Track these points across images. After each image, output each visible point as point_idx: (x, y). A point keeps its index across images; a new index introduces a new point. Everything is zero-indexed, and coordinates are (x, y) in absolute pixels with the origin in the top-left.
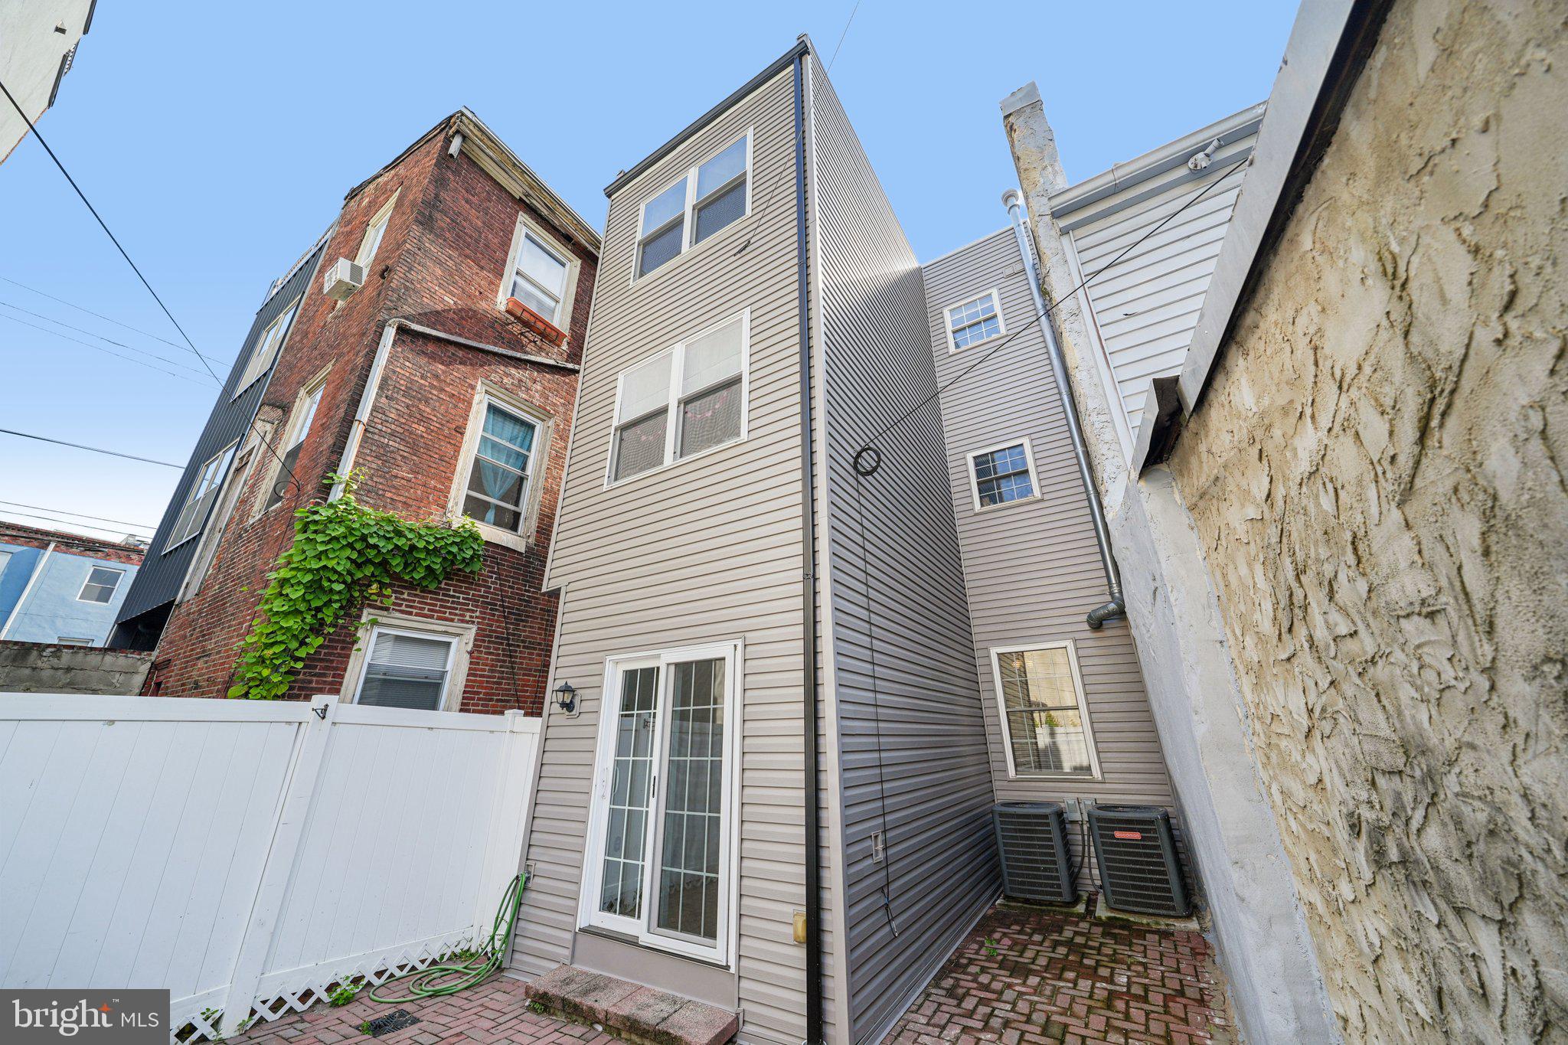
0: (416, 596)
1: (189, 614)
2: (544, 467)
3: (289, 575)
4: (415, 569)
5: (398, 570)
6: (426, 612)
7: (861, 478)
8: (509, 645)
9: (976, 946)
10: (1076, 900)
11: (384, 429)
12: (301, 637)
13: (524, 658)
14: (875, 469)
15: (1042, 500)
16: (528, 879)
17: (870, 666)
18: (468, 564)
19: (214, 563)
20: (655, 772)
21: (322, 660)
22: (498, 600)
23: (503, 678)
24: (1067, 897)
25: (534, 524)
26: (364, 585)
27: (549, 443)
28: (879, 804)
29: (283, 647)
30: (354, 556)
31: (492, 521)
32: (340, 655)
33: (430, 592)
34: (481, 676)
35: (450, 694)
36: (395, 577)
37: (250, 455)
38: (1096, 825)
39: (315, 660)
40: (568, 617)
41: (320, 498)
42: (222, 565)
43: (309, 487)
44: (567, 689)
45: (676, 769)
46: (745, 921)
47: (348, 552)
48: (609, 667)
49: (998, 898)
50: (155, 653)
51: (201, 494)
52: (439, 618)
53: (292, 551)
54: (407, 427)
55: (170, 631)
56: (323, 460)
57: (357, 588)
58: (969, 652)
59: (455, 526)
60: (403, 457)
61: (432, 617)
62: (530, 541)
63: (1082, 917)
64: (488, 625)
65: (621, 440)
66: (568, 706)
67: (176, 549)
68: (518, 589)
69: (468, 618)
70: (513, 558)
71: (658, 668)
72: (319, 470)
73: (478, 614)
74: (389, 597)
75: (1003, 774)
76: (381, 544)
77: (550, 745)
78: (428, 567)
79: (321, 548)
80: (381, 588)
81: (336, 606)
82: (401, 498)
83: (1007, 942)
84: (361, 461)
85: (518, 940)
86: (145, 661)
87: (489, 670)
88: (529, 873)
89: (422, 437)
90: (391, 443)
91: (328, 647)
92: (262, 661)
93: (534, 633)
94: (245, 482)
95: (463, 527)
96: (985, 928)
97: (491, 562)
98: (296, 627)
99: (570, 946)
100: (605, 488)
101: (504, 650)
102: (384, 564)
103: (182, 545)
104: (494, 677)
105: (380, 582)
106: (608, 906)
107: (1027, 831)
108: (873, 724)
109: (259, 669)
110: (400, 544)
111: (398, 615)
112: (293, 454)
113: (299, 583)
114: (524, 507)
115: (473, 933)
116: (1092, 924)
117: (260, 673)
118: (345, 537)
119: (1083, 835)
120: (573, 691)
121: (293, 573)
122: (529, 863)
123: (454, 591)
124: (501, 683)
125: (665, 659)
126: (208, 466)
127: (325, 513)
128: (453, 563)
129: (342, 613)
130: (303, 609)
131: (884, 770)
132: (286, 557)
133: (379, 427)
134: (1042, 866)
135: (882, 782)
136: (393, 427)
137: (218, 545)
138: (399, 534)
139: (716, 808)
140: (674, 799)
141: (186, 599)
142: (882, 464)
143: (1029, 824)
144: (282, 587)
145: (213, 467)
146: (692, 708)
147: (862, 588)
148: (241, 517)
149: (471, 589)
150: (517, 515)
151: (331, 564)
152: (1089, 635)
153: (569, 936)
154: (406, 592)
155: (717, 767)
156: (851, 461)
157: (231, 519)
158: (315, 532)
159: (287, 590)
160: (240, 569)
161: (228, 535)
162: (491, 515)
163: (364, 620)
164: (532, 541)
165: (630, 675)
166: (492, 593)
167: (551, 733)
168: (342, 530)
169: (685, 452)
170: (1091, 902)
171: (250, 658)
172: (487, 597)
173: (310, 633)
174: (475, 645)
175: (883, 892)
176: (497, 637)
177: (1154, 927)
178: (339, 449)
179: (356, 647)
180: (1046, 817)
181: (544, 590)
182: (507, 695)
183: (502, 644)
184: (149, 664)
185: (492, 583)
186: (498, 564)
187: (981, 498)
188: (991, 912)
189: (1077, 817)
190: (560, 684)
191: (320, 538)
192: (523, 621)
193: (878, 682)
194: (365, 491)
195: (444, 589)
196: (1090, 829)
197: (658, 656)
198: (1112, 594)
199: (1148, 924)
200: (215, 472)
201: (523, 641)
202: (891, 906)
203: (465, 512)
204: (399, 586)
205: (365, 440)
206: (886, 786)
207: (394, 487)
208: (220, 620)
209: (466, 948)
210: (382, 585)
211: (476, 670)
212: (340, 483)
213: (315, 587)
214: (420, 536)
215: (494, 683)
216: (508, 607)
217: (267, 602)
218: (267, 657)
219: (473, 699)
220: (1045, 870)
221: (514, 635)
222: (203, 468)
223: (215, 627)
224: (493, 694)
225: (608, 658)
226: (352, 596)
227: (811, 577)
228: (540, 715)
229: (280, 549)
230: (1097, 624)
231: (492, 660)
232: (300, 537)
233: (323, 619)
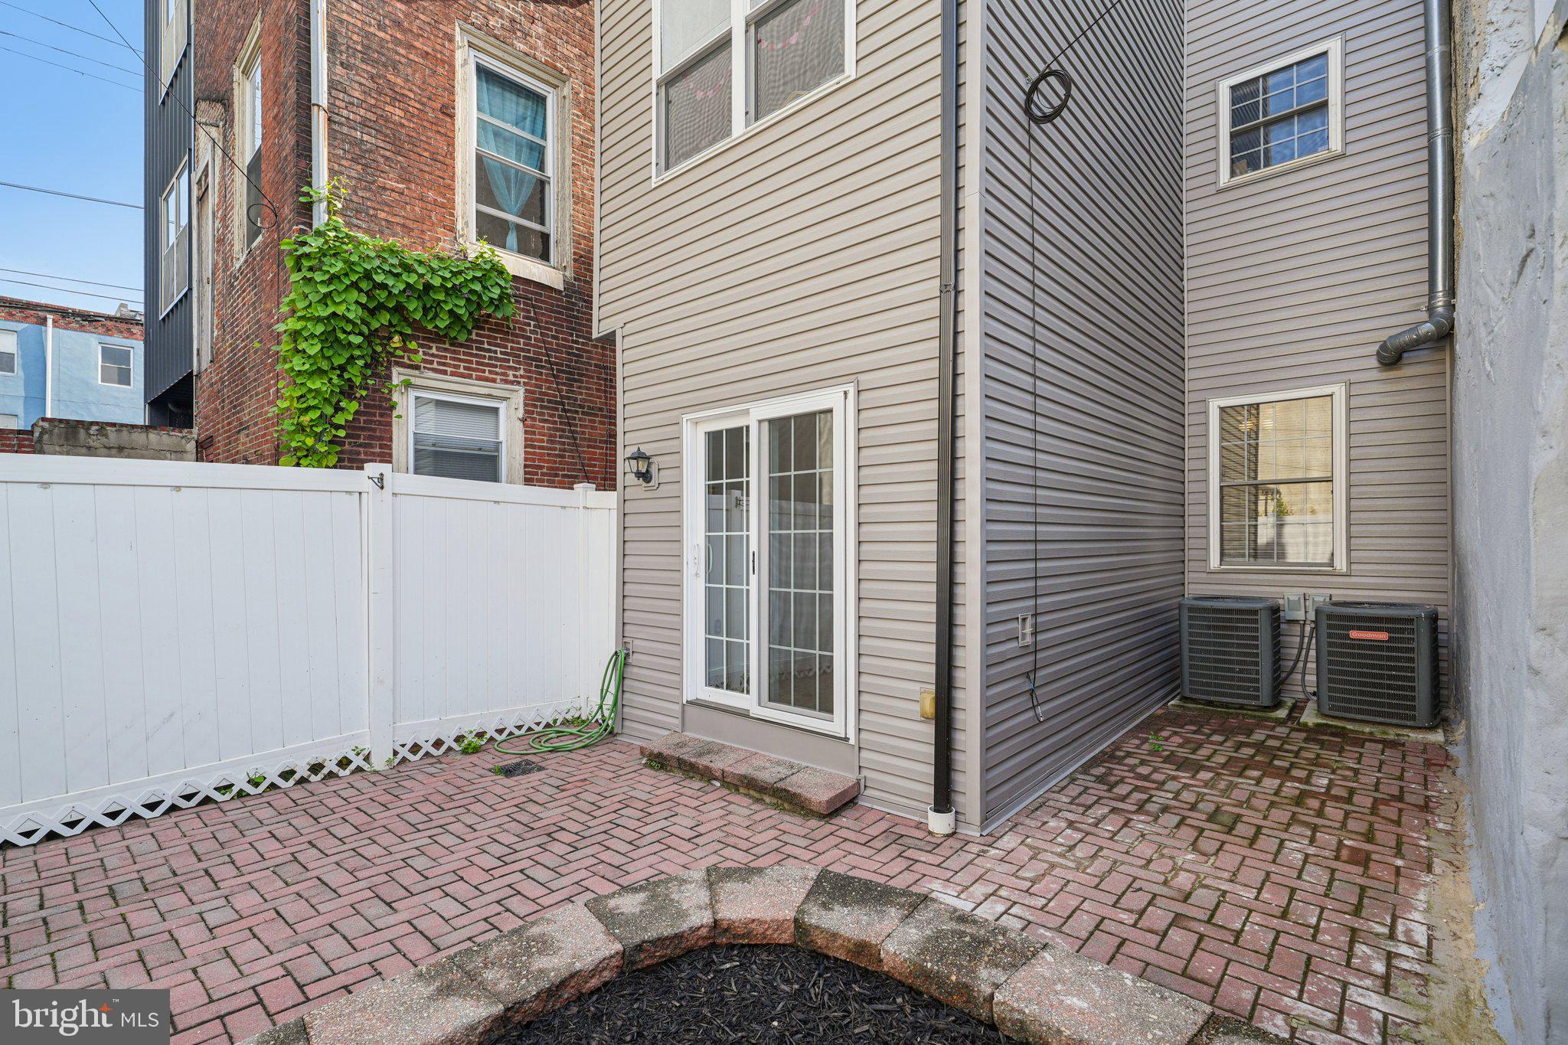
0: (446, 350)
1: (212, 385)
2: (568, 163)
3: (299, 325)
4: (436, 315)
5: (418, 316)
6: (462, 370)
7: (1034, 127)
8: (564, 410)
9: (1137, 742)
10: (1277, 705)
11: (352, 116)
12: (334, 400)
13: (585, 427)
14: (1057, 112)
15: (1343, 156)
16: (627, 655)
17: (1031, 417)
18: (497, 307)
19: (216, 322)
20: (753, 547)
21: (363, 429)
22: (541, 354)
23: (564, 450)
24: (1266, 701)
25: (568, 249)
26: (384, 338)
27: (569, 125)
28: (1031, 584)
29: (318, 413)
30: (364, 300)
31: (515, 247)
32: (380, 423)
33: (461, 345)
34: (541, 448)
35: (510, 469)
36: (416, 325)
37: (207, 176)
38: (1324, 622)
39: (355, 428)
40: (630, 369)
41: (304, 223)
42: (226, 324)
43: (287, 211)
44: (639, 456)
45: (778, 545)
46: (864, 697)
47: (354, 295)
48: (687, 429)
49: (1172, 699)
50: (195, 430)
51: (173, 239)
52: (479, 378)
53: (292, 296)
54: (379, 112)
55: (200, 405)
56: (290, 170)
57: (378, 341)
58: (1177, 406)
59: (472, 256)
60: (387, 158)
61: (470, 377)
62: (567, 274)
63: (1281, 722)
64: (536, 386)
65: (668, 102)
66: (645, 476)
67: (172, 310)
68: (564, 339)
69: (511, 378)
70: (550, 297)
71: (748, 427)
72: (290, 185)
73: (522, 372)
74: (416, 352)
75: (1202, 564)
76: (390, 282)
77: (630, 521)
78: (451, 312)
79: (324, 290)
80: (403, 341)
81: (361, 363)
82: (398, 220)
83: (1178, 740)
84: (336, 167)
85: (626, 709)
86: (189, 440)
87: (549, 441)
88: (627, 649)
89: (403, 125)
90: (366, 138)
91: (365, 414)
92: (301, 428)
93: (591, 395)
94: (214, 213)
95: (481, 256)
96: (1152, 725)
97: (525, 304)
98: (324, 389)
99: (680, 716)
100: (654, 182)
101: (560, 417)
102: (399, 309)
103: (176, 305)
104: (555, 449)
105: (401, 334)
106: (713, 681)
107: (1225, 628)
108: (1030, 491)
109: (300, 437)
110: (411, 281)
111: (431, 374)
112: (254, 168)
113: (312, 336)
114: (552, 227)
115: (582, 702)
116: (1293, 730)
117: (304, 442)
118: (346, 275)
119: (1302, 637)
120: (648, 458)
121: (301, 324)
122: (625, 640)
123: (489, 344)
124: (563, 457)
125: (755, 416)
126: (166, 200)
127: (315, 244)
128: (479, 307)
129: (369, 372)
130: (326, 368)
131: (1040, 547)
132: (288, 304)
133: (345, 113)
134: (1237, 667)
135: (1036, 560)
136: (362, 112)
137: (213, 300)
138: (408, 268)
139: (828, 584)
140: (779, 575)
141: (203, 369)
142: (1070, 103)
143: (1230, 620)
144: (295, 341)
145: (172, 199)
146: (793, 473)
147: (1026, 307)
148: (225, 260)
149: (508, 341)
150: (545, 237)
151: (341, 310)
152: (1375, 375)
153: (677, 708)
154: (434, 345)
155: (827, 541)
156: (1021, 97)
157: (215, 265)
158: (311, 269)
159: (302, 346)
160: (244, 327)
161: (219, 286)
162: (512, 239)
163: (395, 381)
164: (570, 273)
165: (714, 438)
166: (534, 346)
167: (630, 507)
168: (340, 265)
169: (762, 109)
170: (1297, 708)
171: (288, 425)
172: (529, 351)
173: (342, 397)
174: (526, 412)
175: (1028, 677)
176: (549, 401)
177: (1379, 736)
178: (304, 150)
179: (395, 413)
180: (1255, 612)
181: (595, 335)
182: (574, 470)
183: (557, 409)
184: (193, 443)
185: (532, 332)
186: (533, 306)
187: (1233, 161)
188: (1160, 712)
189: (1300, 615)
190: (631, 451)
191: (318, 277)
192: (575, 380)
193: (1039, 437)
194: (353, 211)
195: (476, 341)
196: (1315, 629)
197: (747, 412)
198: (1431, 309)
199: (1371, 733)
200: (176, 207)
201: (581, 406)
202: (1038, 692)
203: (480, 235)
204: (424, 339)
205: (332, 135)
206: (1040, 565)
207: (386, 204)
208: (245, 387)
209: (577, 716)
210: (405, 338)
211: (531, 440)
212: (320, 201)
213: (329, 339)
214: (433, 271)
215: (556, 456)
216: (557, 364)
217: (285, 361)
218: (305, 424)
219: (537, 474)
220: (1241, 671)
221: (569, 398)
222: (162, 205)
223: (242, 396)
224: (557, 469)
225: (685, 417)
226: (375, 352)
227: (952, 290)
228: (613, 488)
229: (279, 296)
230: (1392, 357)
231: (549, 429)
232: (295, 277)
233: (350, 380)
